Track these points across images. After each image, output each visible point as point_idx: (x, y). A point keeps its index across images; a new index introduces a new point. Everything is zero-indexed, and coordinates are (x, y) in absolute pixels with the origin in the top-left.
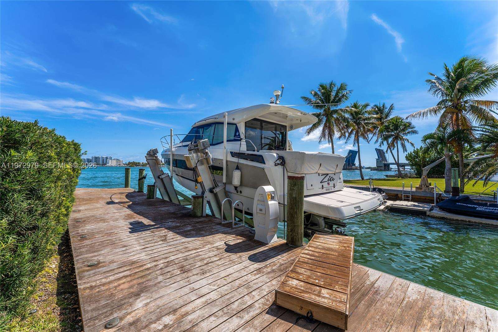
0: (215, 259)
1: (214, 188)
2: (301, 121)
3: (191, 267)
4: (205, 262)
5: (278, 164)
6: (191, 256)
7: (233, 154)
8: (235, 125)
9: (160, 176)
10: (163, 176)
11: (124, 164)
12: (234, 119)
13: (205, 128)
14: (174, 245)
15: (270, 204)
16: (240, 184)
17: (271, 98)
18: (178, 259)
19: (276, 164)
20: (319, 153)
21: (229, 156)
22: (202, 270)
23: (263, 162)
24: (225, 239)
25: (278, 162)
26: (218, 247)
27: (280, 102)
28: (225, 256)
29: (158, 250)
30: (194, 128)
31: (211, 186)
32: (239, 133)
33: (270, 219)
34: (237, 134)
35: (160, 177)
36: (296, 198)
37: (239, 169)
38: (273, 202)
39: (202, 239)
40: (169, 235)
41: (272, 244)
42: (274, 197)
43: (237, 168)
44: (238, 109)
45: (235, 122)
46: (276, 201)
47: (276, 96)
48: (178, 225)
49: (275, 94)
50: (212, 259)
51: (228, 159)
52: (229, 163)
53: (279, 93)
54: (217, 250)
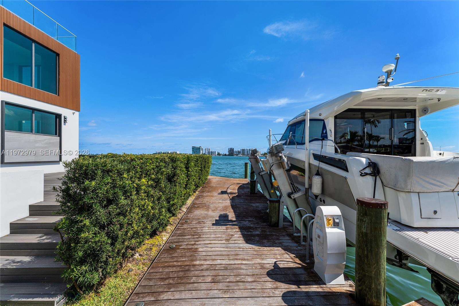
0: (250, 279)
1: (292, 193)
2: (439, 100)
3: (223, 279)
4: (238, 279)
5: (366, 174)
6: (233, 266)
7: (317, 157)
8: (323, 121)
9: (260, 172)
10: (262, 173)
11: (261, 154)
12: (320, 115)
13: (297, 126)
14: (230, 248)
15: (329, 233)
16: (321, 192)
17: (379, 77)
18: (221, 265)
19: (362, 173)
20: (454, 158)
21: (312, 157)
22: (228, 287)
23: (345, 169)
24: (279, 257)
25: (368, 171)
26: (265, 266)
27: (393, 79)
28: (263, 279)
29: (215, 249)
30: (289, 126)
31: (290, 191)
32: (326, 130)
33: (328, 252)
34: (324, 132)
35: (260, 174)
36: (366, 234)
37: (320, 175)
38: (336, 230)
39: (259, 249)
40: (235, 236)
41: (332, 286)
42: (338, 223)
43: (318, 174)
44: (327, 102)
45: (321, 117)
46: (343, 230)
47: (387, 72)
48: (252, 225)
49: (385, 70)
50: (246, 278)
51: (311, 162)
52: (311, 166)
53: (392, 67)
54: (261, 269)
